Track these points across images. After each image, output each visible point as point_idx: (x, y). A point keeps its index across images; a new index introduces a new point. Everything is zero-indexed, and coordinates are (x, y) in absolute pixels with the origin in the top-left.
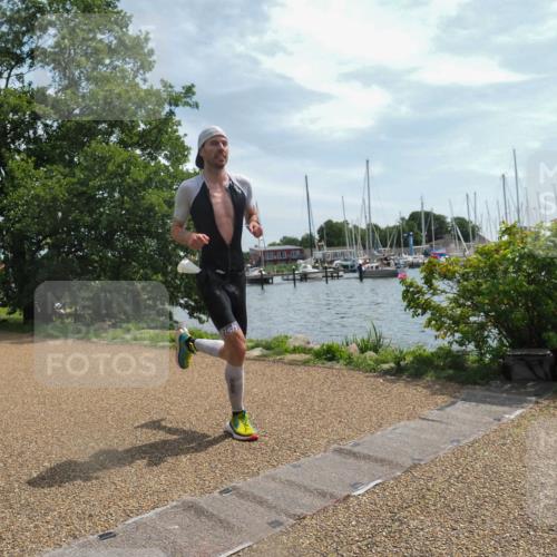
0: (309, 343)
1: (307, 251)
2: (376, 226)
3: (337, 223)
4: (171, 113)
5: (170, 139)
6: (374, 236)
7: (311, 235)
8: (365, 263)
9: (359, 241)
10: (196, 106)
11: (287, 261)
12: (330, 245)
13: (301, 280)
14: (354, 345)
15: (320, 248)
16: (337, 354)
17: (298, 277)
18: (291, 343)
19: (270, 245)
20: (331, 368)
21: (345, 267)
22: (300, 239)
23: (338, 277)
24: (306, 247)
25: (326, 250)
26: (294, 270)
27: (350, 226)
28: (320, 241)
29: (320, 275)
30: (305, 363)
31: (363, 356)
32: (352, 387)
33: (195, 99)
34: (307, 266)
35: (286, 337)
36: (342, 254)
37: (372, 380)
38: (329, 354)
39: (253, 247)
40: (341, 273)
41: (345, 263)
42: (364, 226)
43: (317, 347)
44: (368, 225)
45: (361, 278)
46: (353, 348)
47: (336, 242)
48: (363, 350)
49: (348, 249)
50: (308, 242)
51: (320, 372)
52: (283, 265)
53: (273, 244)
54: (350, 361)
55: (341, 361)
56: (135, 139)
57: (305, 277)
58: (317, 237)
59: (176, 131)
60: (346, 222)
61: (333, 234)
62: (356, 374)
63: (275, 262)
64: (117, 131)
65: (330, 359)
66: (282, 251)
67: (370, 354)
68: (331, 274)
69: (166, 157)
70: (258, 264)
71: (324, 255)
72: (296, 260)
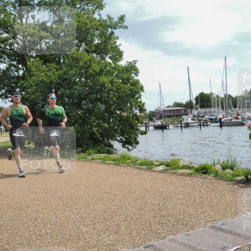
0: (191, 163)
1: (189, 110)
2: (230, 96)
3: (206, 94)
4: (112, 33)
5: (112, 47)
6: (228, 102)
7: (191, 102)
8: (224, 117)
9: (220, 105)
10: (126, 27)
11: (177, 116)
12: (202, 107)
13: (185, 127)
14: (219, 165)
15: (197, 109)
16: (209, 170)
17: (183, 125)
18: (181, 164)
19: (167, 107)
20: (205, 178)
21: (211, 120)
22: (184, 103)
23: (207, 125)
24: (187, 108)
25: (200, 110)
26: (181, 121)
27: (214, 96)
28: (196, 105)
29: (197, 124)
30: (190, 175)
31: (224, 172)
32: (219, 190)
33: (125, 24)
34: (188, 119)
35: (178, 159)
36: (210, 112)
37: (231, 186)
38: (204, 170)
39: (157, 108)
40: (209, 123)
41: (211, 117)
42: (222, 96)
43: (196, 166)
44: (225, 95)
45: (221, 126)
46: (218, 167)
47: (206, 105)
48: (224, 168)
49: (212, 110)
50: (189, 106)
51: (199, 180)
52: (174, 118)
53: (169, 107)
54: (216, 175)
55: (212, 175)
56: (93, 48)
57: (187, 125)
58: (194, 102)
59: (115, 43)
60: (212, 94)
61: (204, 100)
62: (221, 182)
63: (170, 117)
64: (83, 44)
65: (204, 173)
66: (174, 110)
67: (228, 171)
68: (203, 124)
69: (110, 57)
70: (160, 118)
71: (198, 113)
72: (182, 115)
